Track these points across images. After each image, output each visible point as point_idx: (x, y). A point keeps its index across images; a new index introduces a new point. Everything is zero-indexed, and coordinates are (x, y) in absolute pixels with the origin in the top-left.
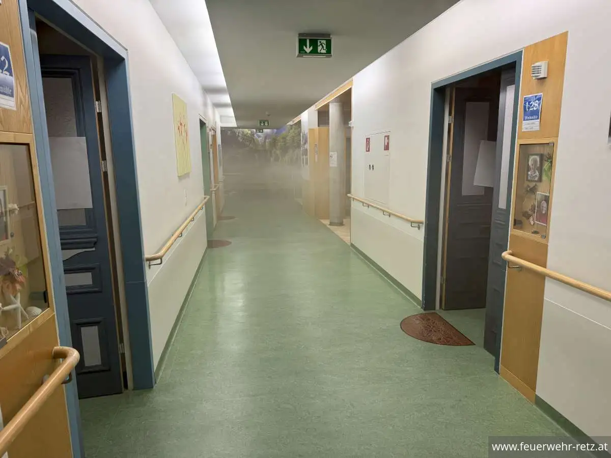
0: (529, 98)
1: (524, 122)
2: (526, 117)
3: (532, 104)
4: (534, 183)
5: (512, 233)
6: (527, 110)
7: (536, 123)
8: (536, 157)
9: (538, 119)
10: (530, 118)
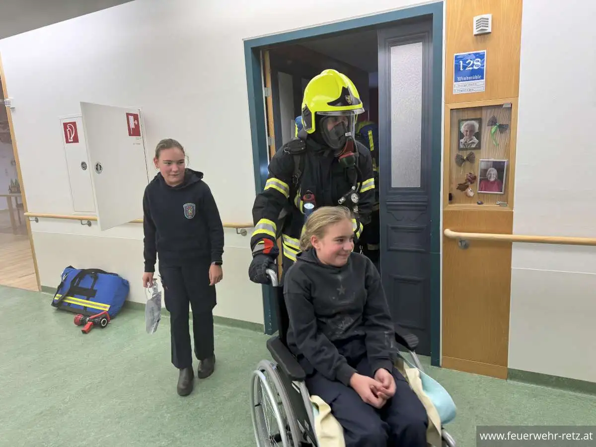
0: (464, 56)
1: (454, 83)
2: (459, 79)
3: (470, 63)
4: (469, 152)
5: (446, 209)
6: (461, 69)
7: (480, 83)
8: (473, 122)
9: (482, 78)
10: (470, 78)
